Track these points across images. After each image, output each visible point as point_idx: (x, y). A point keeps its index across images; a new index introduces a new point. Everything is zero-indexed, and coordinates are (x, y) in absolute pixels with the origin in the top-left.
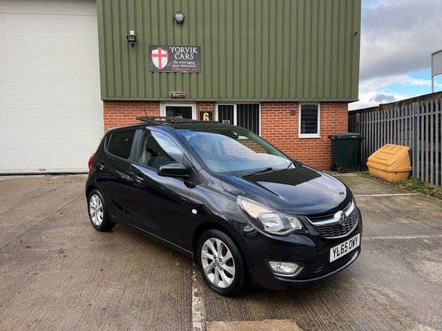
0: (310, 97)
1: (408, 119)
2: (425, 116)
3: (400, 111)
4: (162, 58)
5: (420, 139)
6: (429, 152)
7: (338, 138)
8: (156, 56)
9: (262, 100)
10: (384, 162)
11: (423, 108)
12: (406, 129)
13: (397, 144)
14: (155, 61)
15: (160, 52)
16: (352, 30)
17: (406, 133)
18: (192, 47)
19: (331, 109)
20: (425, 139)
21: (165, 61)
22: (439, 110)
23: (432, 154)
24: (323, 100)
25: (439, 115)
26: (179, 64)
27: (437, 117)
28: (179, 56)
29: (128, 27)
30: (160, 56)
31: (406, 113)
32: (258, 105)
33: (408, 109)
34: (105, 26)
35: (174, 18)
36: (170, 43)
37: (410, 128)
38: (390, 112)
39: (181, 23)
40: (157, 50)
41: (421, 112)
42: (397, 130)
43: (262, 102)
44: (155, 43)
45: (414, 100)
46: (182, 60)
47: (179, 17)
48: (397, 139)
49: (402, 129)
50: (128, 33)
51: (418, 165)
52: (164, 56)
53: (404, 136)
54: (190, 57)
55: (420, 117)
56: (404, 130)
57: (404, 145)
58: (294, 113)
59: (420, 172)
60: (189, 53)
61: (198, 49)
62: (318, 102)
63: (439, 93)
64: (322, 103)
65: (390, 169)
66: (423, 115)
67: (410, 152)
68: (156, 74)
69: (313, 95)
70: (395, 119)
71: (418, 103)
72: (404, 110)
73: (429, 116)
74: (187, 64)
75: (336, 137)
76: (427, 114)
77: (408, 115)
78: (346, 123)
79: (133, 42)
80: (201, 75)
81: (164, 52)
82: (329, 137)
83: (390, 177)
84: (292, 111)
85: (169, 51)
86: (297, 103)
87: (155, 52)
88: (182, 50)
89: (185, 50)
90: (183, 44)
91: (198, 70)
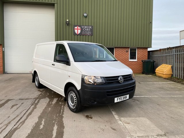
0: (133, 46)
1: (171, 55)
2: (177, 54)
3: (168, 52)
4: (79, 30)
5: (176, 62)
6: (179, 67)
7: (146, 61)
8: (76, 29)
9: (115, 46)
10: (162, 71)
11: (177, 51)
12: (170, 58)
13: (167, 64)
14: (76, 31)
15: (78, 28)
16: (149, 21)
17: (170, 60)
18: (90, 26)
19: (141, 50)
20: (177, 62)
21: (79, 31)
22: (183, 52)
23: (180, 68)
24: (139, 47)
25: (183, 54)
26: (85, 33)
27: (182, 54)
28: (85, 29)
29: (66, 18)
30: (78, 29)
31: (170, 53)
32: (114, 48)
33: (171, 51)
34: (57, 18)
35: (83, 15)
36: (82, 24)
37: (172, 58)
38: (164, 52)
39: (86, 17)
41: (176, 53)
42: (167, 59)
43: (115, 47)
44: (76, 24)
45: (173, 48)
46: (86, 31)
47: (85, 15)
48: (167, 62)
49: (169, 58)
50: (66, 20)
51: (175, 72)
52: (79, 29)
53: (169, 61)
54: (89, 30)
55: (176, 54)
56: (169, 59)
57: (169, 65)
58: (127, 52)
59: (176, 75)
60: (89, 28)
61: (92, 27)
62: (136, 47)
63: (183, 46)
64: (138, 48)
65: (164, 73)
66: (177, 53)
67: (172, 67)
68: (76, 36)
69: (135, 45)
70: (166, 55)
71: (175, 49)
72: (170, 51)
73: (179, 54)
74: (88, 32)
75: (145, 61)
76: (178, 53)
77: (171, 53)
78: (147, 56)
79: (68, 24)
80: (93, 37)
81: (79, 28)
82: (142, 61)
83: (164, 76)
85: (81, 27)
86: (129, 48)
87: (76, 28)
88: (86, 27)
89: (87, 27)
90: (87, 25)
91: (92, 35)
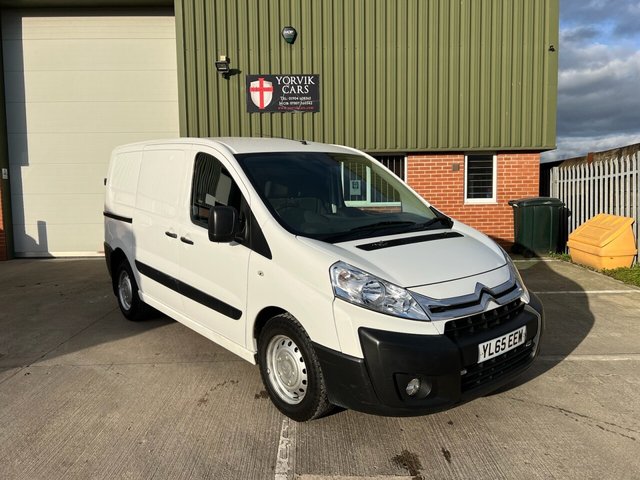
0: (479, 145)
1: (631, 175)
3: (619, 163)
4: (265, 93)
7: (524, 204)
8: (256, 90)
9: (409, 150)
10: (594, 242)
12: (628, 191)
13: (614, 214)
14: (255, 97)
15: (261, 84)
16: (544, 47)
17: (628, 197)
18: (307, 76)
19: (514, 161)
21: (268, 97)
24: (502, 148)
26: (289, 101)
28: (288, 90)
29: (217, 50)
30: (261, 90)
31: (628, 168)
32: (403, 157)
33: (631, 161)
34: (185, 50)
35: (281, 34)
36: (276, 71)
37: (634, 190)
38: (604, 166)
39: (292, 40)
40: (258, 82)
42: (614, 192)
43: (408, 153)
44: (254, 72)
46: (293, 95)
47: (289, 33)
48: (615, 207)
49: (622, 191)
50: (218, 58)
52: (268, 89)
53: (625, 202)
54: (304, 90)
56: (625, 192)
57: (625, 216)
58: (456, 169)
60: (303, 85)
61: (316, 78)
62: (492, 151)
64: (499, 152)
65: (602, 251)
67: (635, 225)
68: (256, 116)
69: (484, 142)
70: (611, 176)
72: (625, 162)
74: (299, 100)
75: (519, 203)
77: (632, 169)
78: (536, 182)
79: (225, 72)
80: (318, 115)
81: (267, 84)
82: (511, 203)
83: (603, 264)
84: (454, 165)
85: (274, 82)
86: (462, 153)
87: (255, 84)
88: (292, 80)
89: (297, 81)
90: (294, 73)
91: (315, 108)
